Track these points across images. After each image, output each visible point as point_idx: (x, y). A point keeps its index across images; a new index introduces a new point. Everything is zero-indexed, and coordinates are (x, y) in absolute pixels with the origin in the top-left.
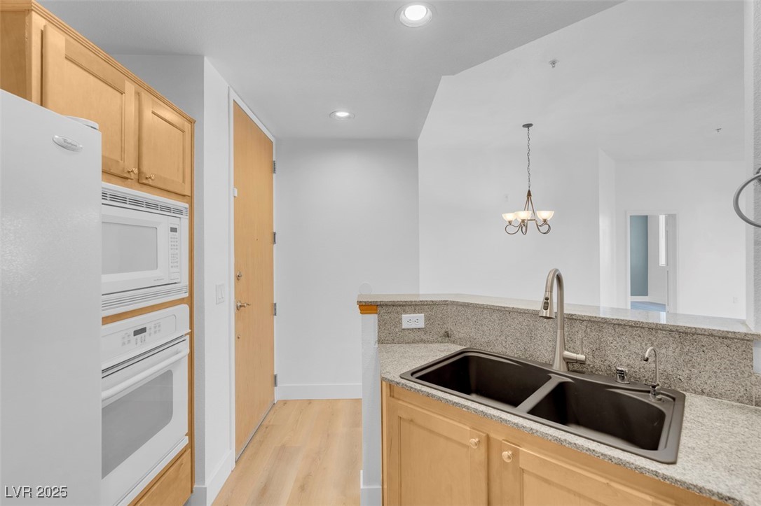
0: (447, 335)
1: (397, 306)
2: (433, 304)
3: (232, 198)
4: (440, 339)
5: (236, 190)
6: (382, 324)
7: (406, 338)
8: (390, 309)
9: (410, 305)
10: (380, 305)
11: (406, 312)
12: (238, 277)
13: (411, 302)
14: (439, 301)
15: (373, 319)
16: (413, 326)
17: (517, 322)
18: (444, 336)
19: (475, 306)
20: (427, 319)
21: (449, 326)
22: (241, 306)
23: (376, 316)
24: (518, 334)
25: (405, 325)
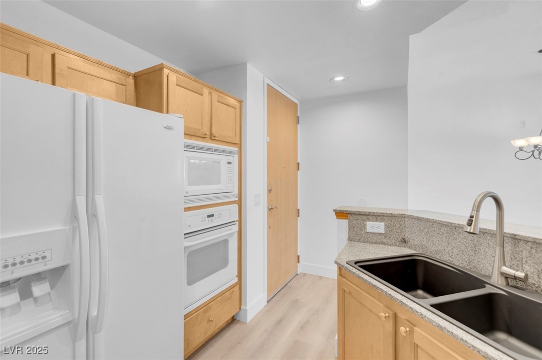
0: (404, 241)
1: (363, 215)
2: (392, 216)
3: (266, 143)
4: (398, 244)
5: (268, 138)
6: (351, 228)
7: (370, 239)
8: (358, 217)
9: (373, 216)
10: (350, 213)
11: (369, 219)
12: (270, 191)
13: (374, 213)
14: (397, 214)
15: (345, 223)
16: (375, 231)
17: (462, 236)
18: (402, 241)
19: (427, 220)
20: (387, 227)
21: (407, 235)
22: (271, 208)
23: (347, 220)
24: (463, 247)
25: (369, 230)
